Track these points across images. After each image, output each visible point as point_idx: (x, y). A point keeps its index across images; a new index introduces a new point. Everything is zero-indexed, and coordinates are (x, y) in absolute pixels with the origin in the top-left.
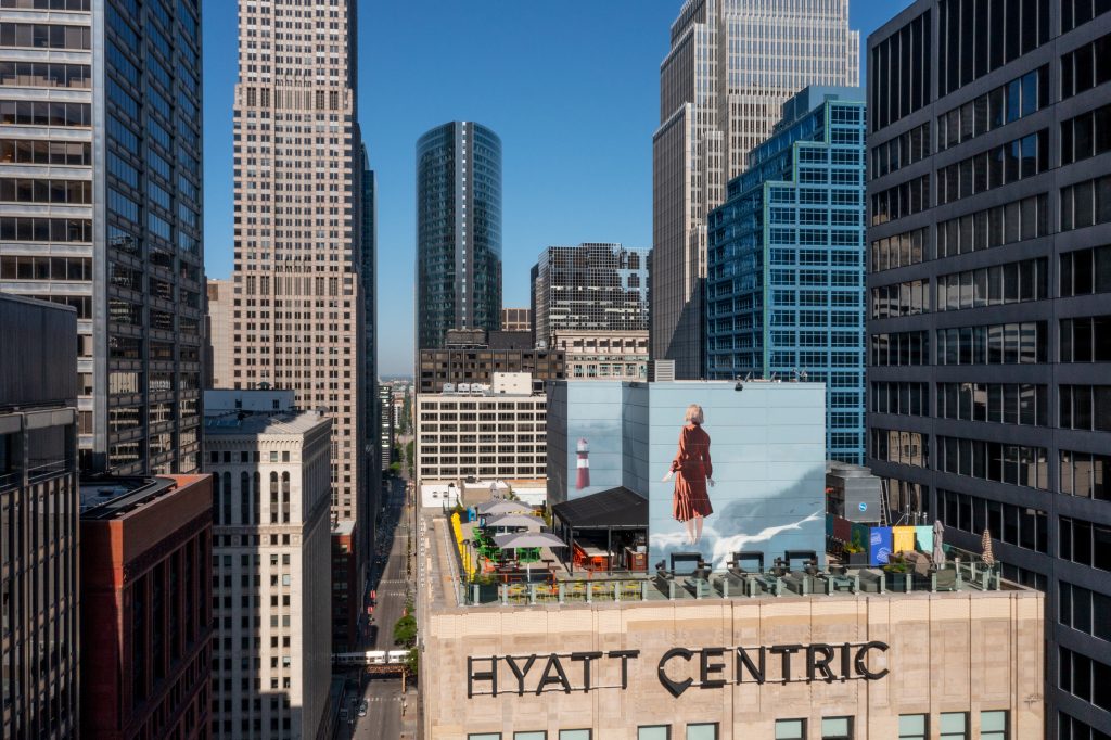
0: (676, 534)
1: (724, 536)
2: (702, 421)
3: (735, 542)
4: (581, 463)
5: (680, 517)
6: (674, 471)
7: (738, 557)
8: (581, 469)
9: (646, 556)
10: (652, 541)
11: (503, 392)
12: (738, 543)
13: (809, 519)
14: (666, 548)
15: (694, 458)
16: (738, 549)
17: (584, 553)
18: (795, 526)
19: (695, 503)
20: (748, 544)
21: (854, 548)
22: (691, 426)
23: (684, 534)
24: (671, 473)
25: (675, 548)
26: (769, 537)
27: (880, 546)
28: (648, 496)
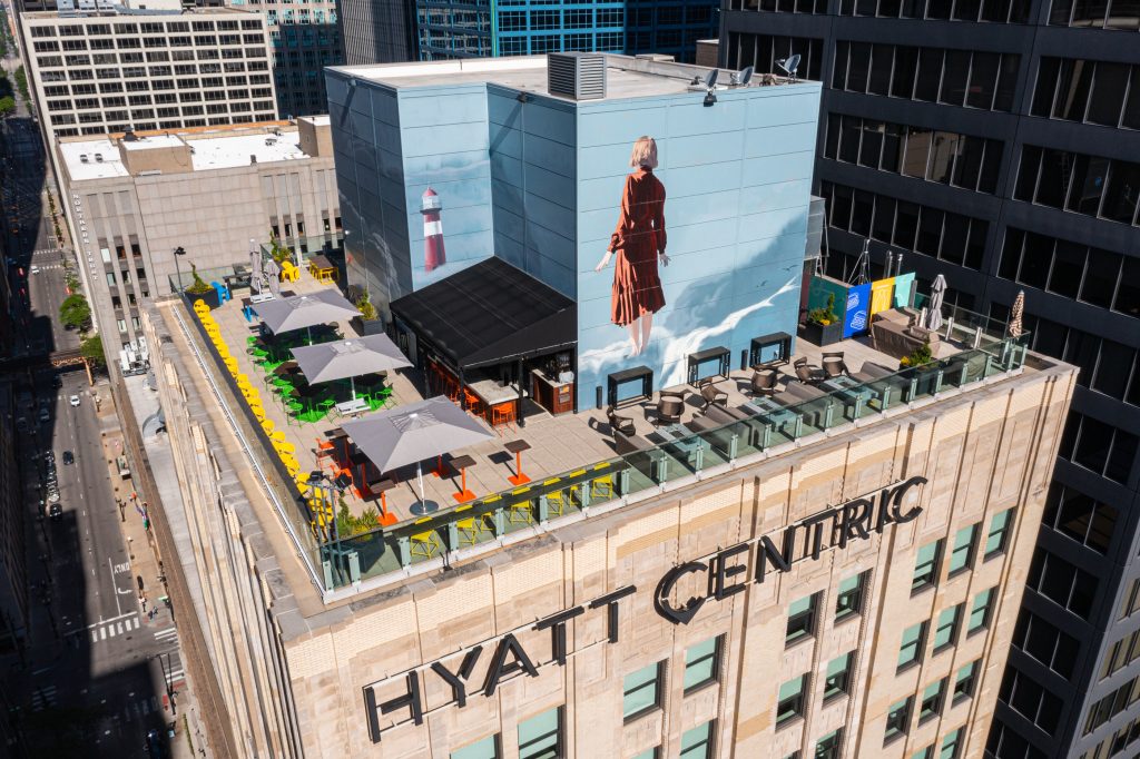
0: (615, 345)
1: (678, 336)
2: (655, 163)
3: (692, 340)
4: (430, 229)
5: (621, 320)
6: (613, 251)
7: (694, 362)
8: (430, 237)
9: (574, 387)
10: (581, 364)
11: (142, 7)
12: (694, 342)
13: (783, 290)
14: (601, 369)
15: (642, 225)
16: (694, 349)
17: (472, 393)
18: (766, 303)
19: (643, 293)
20: (707, 340)
21: (826, 318)
22: (638, 174)
23: (625, 344)
24: (609, 254)
25: (614, 366)
26: (734, 325)
27: (855, 310)
28: (576, 296)
